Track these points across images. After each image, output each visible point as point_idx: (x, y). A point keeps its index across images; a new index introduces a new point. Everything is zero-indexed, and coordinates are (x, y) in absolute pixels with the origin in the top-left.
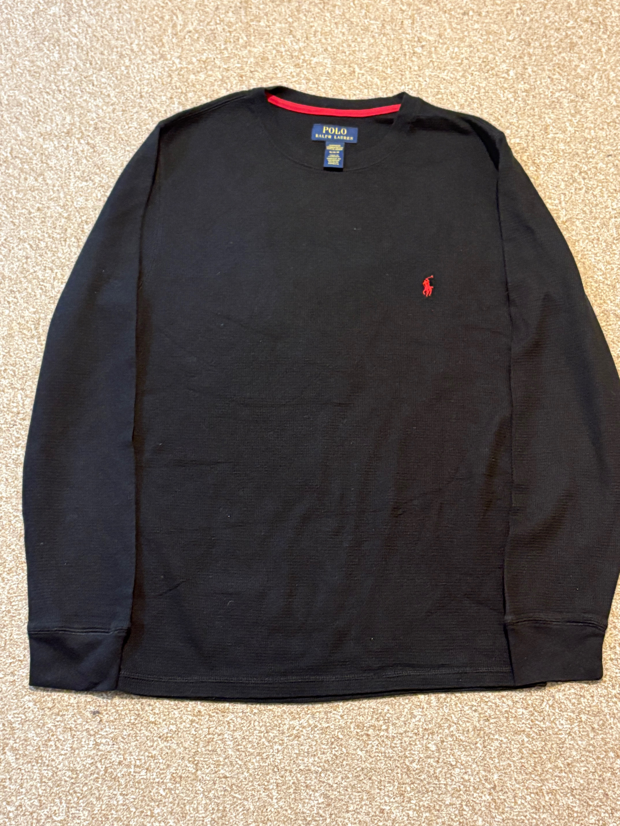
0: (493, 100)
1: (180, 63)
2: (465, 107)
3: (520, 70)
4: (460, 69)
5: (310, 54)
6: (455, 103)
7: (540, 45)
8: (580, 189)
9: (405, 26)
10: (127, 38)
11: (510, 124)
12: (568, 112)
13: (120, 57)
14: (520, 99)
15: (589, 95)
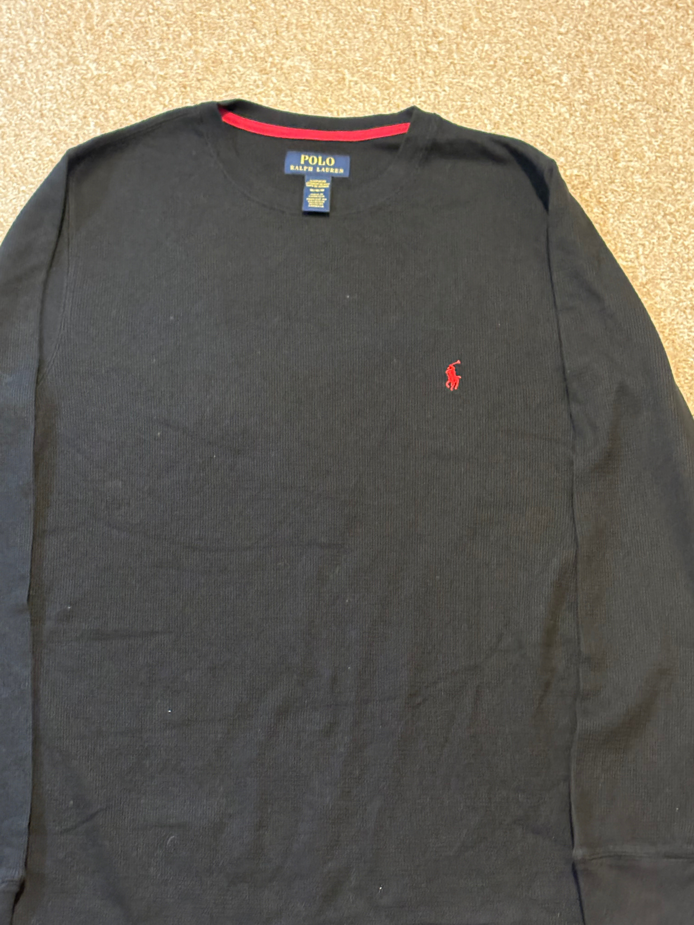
0: (539, 116)
1: (97, 69)
2: (501, 127)
3: (576, 73)
4: (492, 74)
5: (281, 55)
6: (486, 121)
7: (605, 38)
8: (665, 238)
9: (415, 15)
10: (22, 35)
11: (565, 149)
12: (645, 131)
13: (12, 61)
14: (578, 114)
15: (675, 106)
